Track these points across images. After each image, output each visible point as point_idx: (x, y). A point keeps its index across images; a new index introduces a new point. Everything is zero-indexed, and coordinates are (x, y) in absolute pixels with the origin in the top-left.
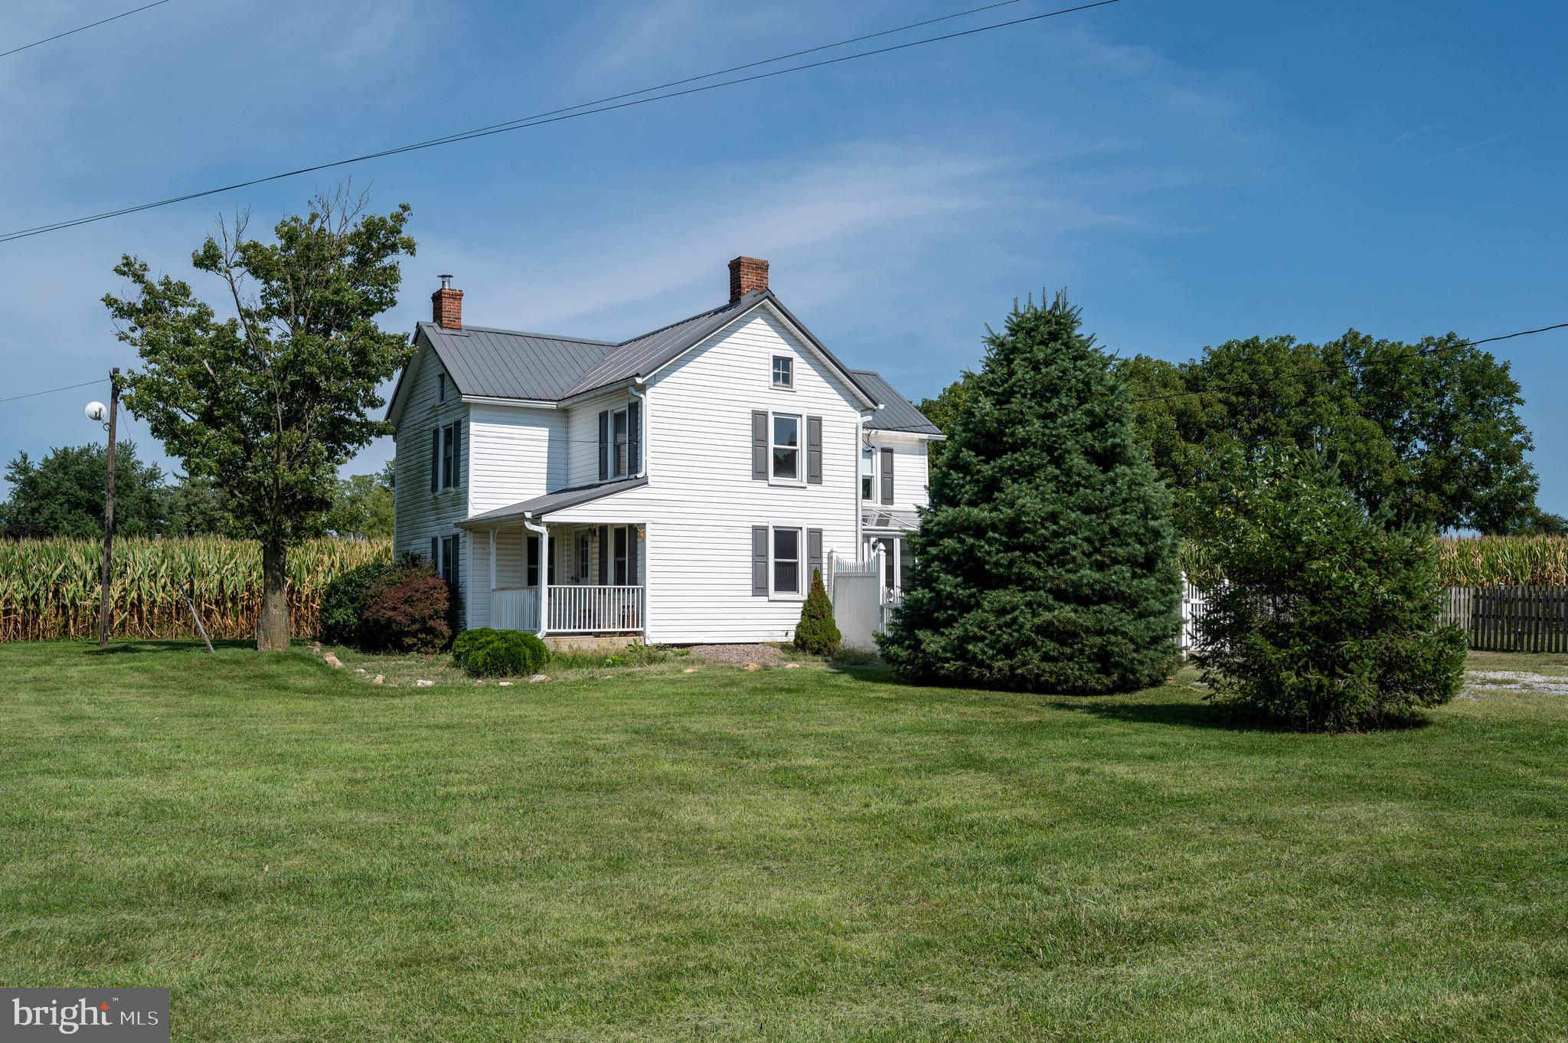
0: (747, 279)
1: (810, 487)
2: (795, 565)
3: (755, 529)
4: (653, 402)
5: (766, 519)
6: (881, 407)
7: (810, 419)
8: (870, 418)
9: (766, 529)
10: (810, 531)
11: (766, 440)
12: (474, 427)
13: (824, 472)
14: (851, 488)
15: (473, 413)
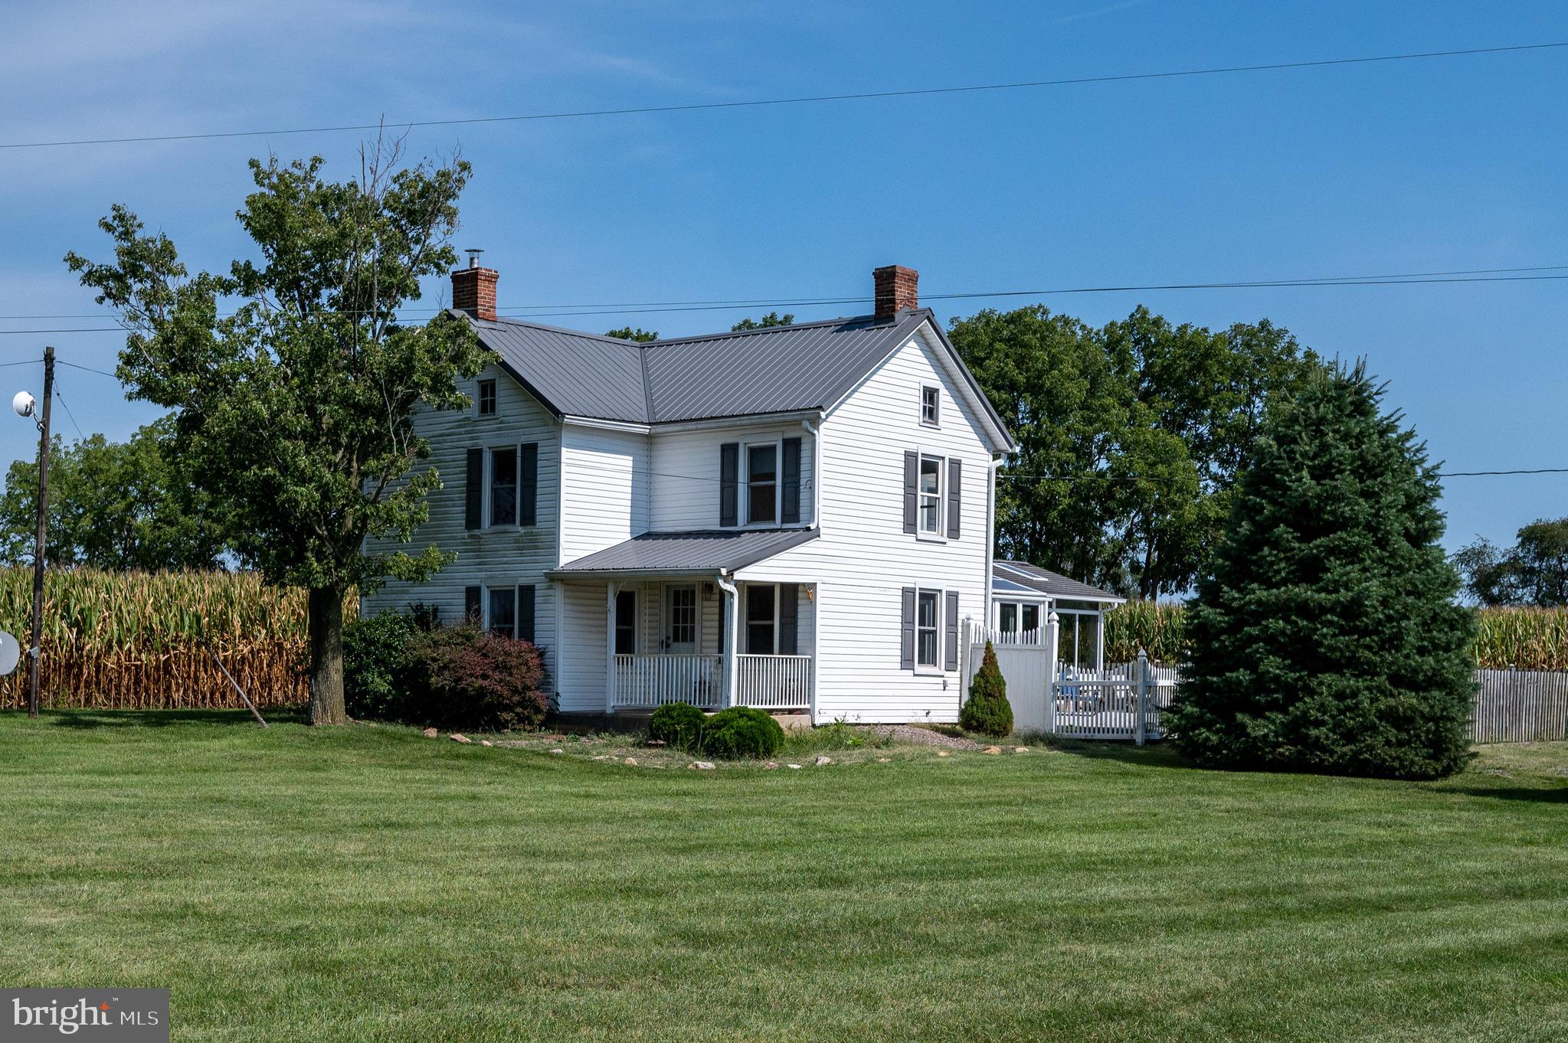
0: (901, 293)
1: (951, 543)
2: (935, 632)
3: (906, 591)
4: (826, 439)
5: (913, 580)
6: (1017, 449)
7: (950, 462)
8: (1004, 462)
9: (913, 591)
10: (950, 595)
11: (915, 486)
12: (566, 454)
13: (962, 525)
14: (983, 542)
15: (565, 436)
